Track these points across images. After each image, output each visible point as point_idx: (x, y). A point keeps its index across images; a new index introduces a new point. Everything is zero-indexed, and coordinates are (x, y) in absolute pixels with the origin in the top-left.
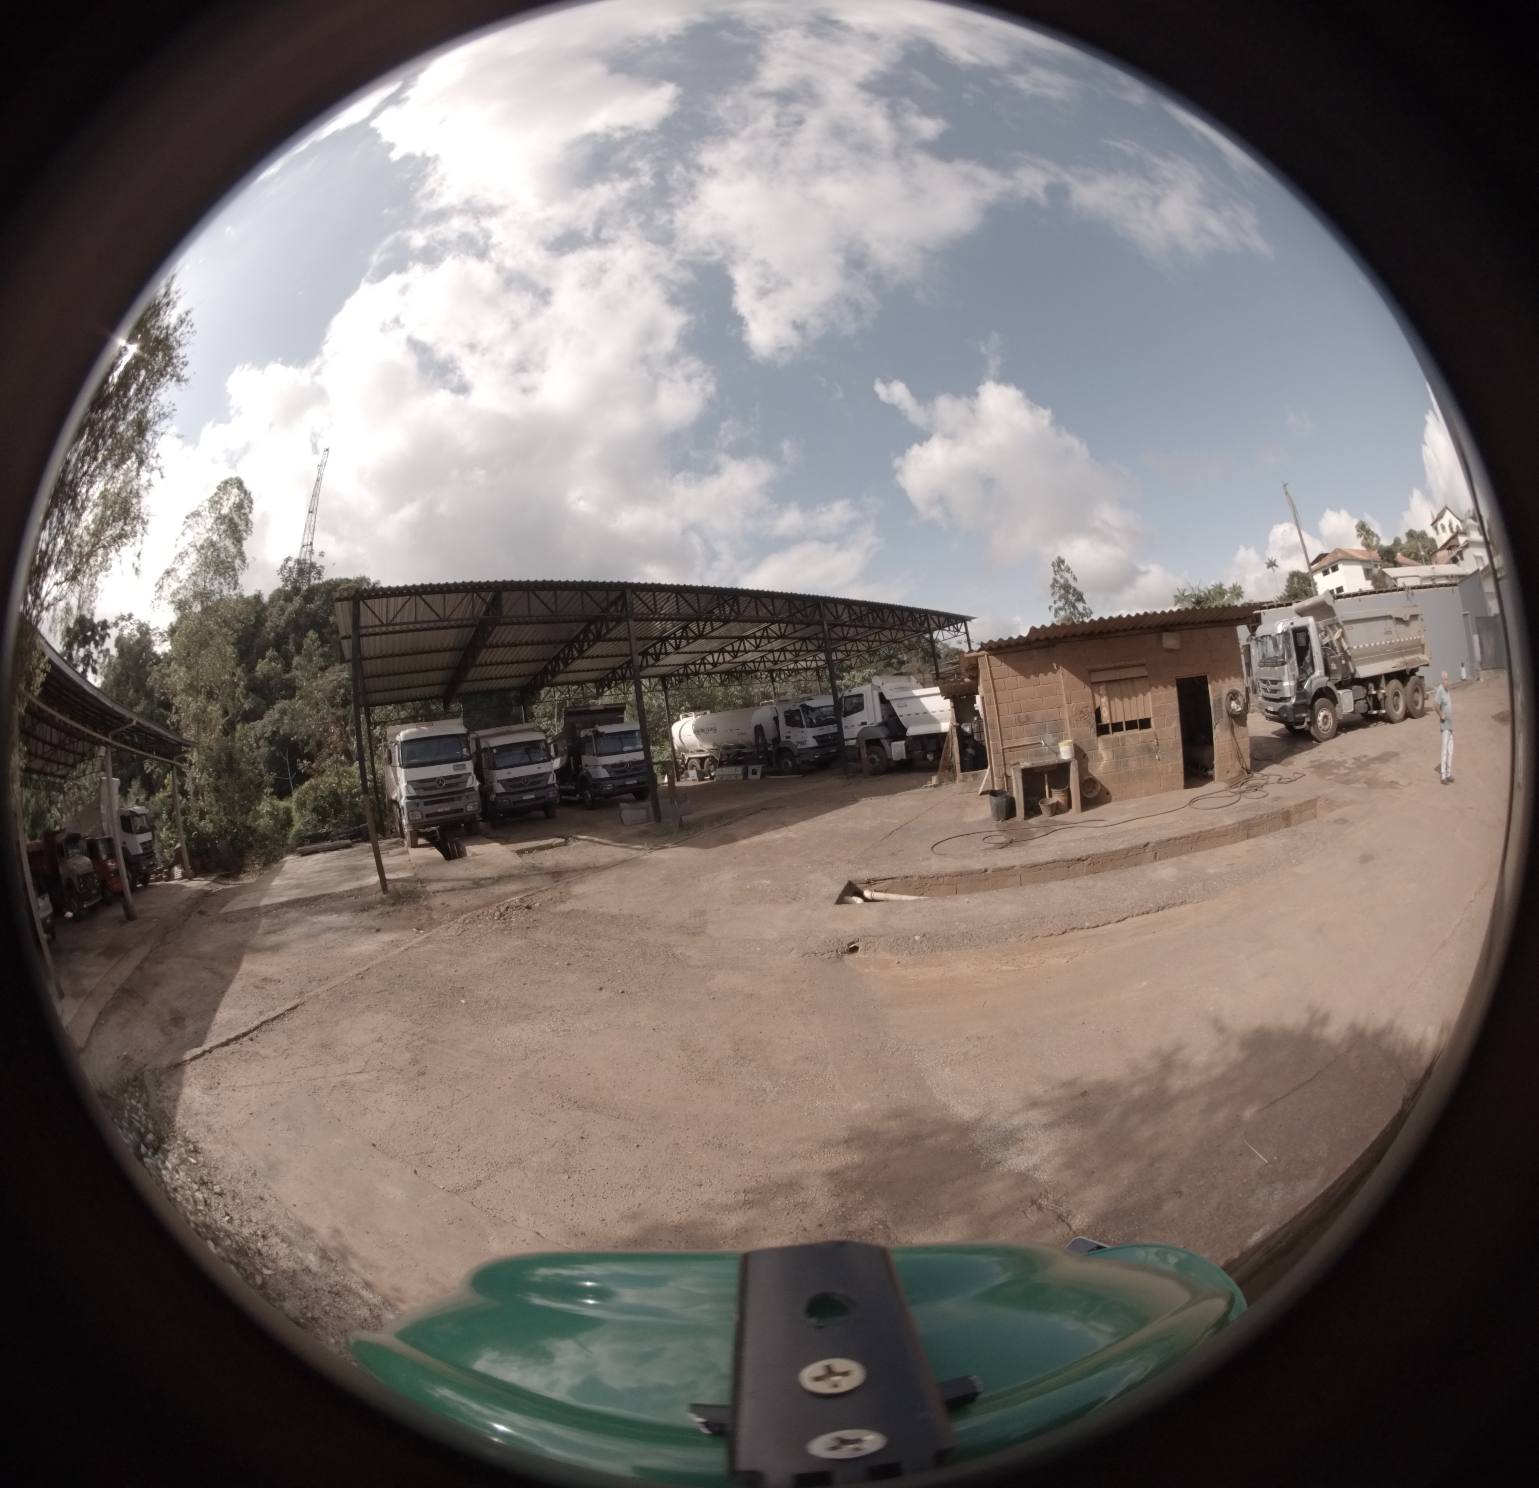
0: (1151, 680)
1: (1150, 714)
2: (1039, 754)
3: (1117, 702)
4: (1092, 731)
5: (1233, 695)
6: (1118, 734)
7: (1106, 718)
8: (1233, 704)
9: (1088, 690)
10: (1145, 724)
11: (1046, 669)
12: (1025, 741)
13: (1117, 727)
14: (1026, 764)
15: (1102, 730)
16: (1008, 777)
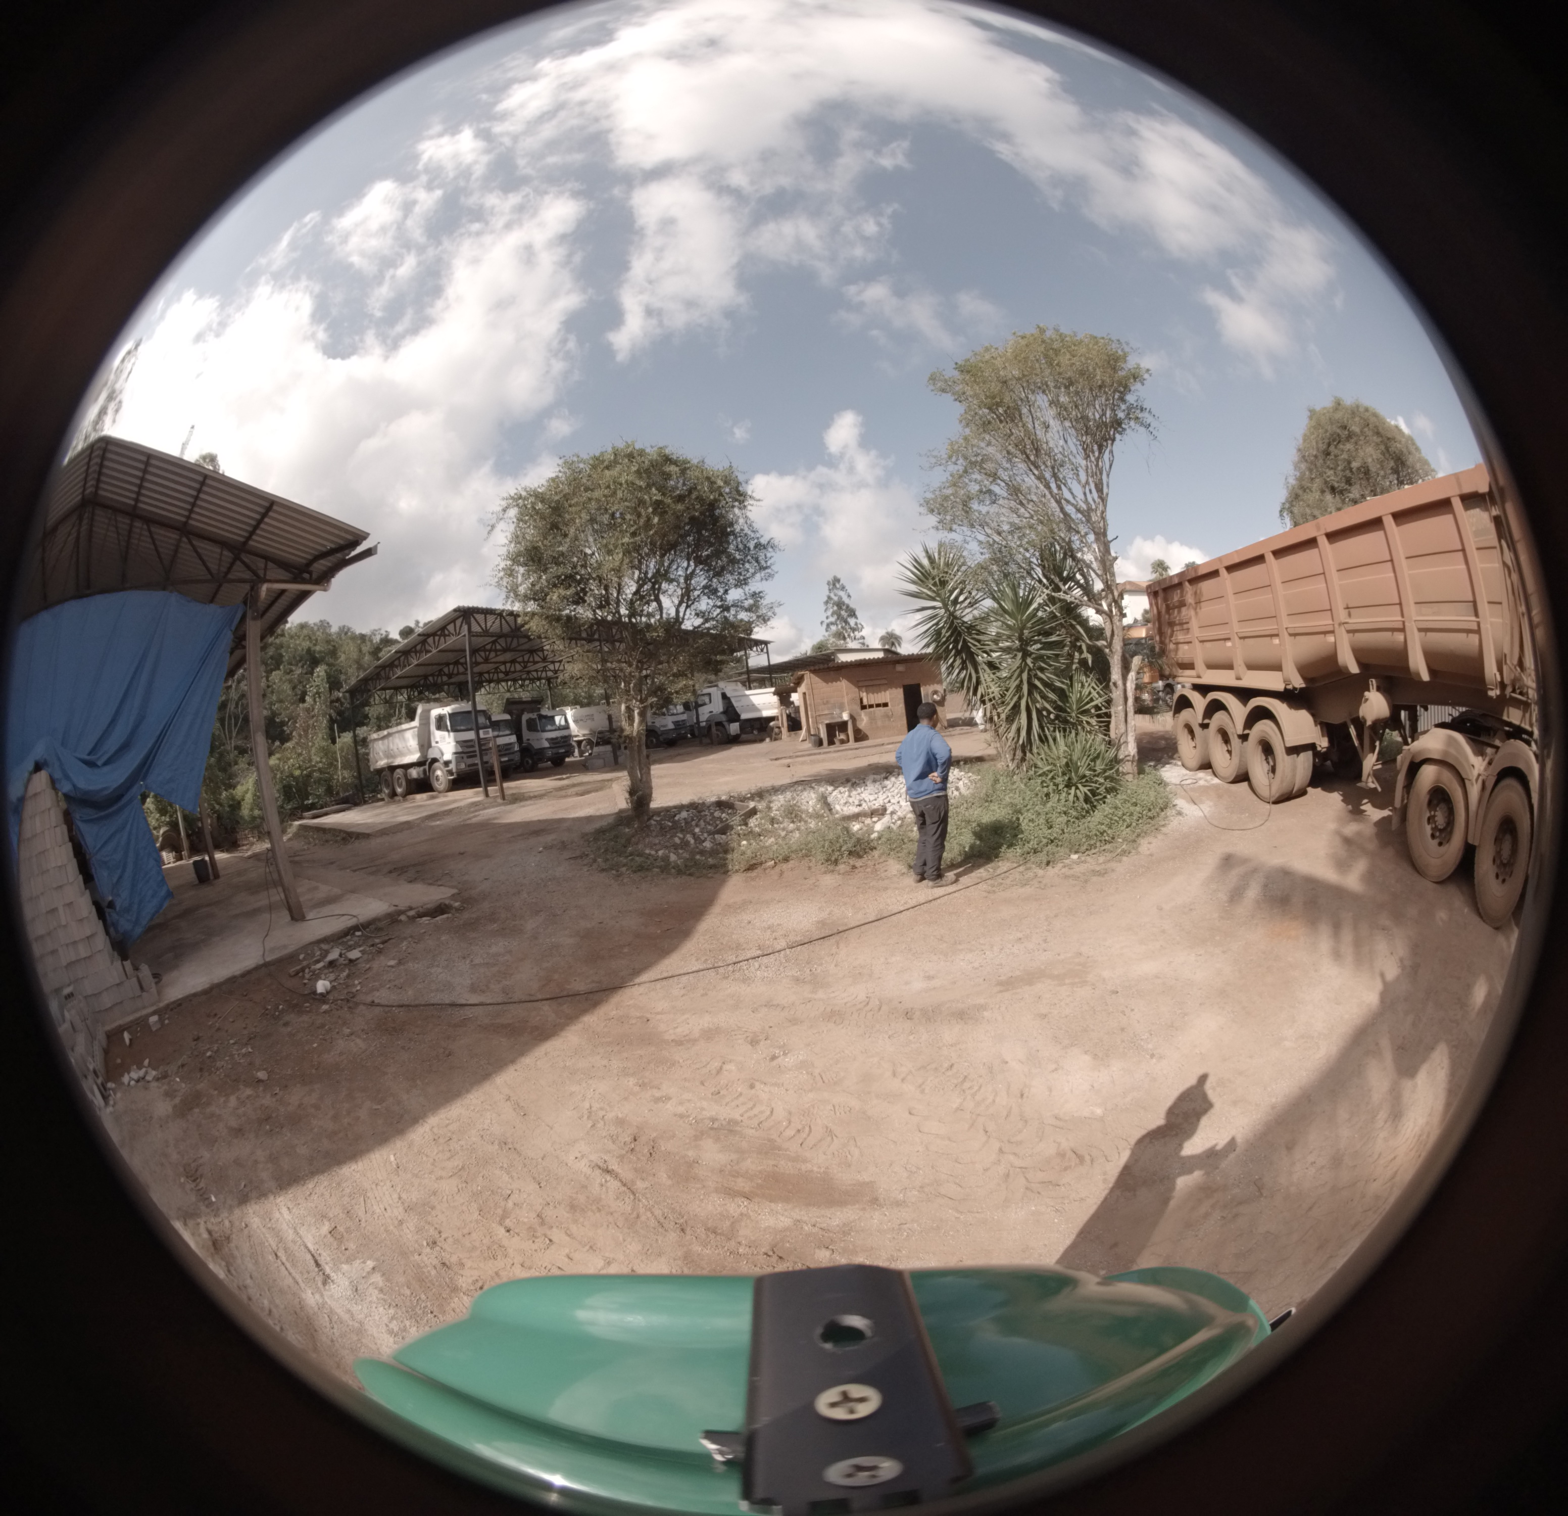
0: (890, 684)
1: (888, 700)
2: (833, 718)
3: (871, 695)
4: (859, 707)
5: (935, 692)
6: (871, 709)
7: (865, 702)
8: (935, 696)
9: (857, 690)
10: (886, 705)
11: (837, 680)
12: (826, 712)
13: (871, 706)
14: (827, 722)
15: (863, 707)
16: (818, 729)
